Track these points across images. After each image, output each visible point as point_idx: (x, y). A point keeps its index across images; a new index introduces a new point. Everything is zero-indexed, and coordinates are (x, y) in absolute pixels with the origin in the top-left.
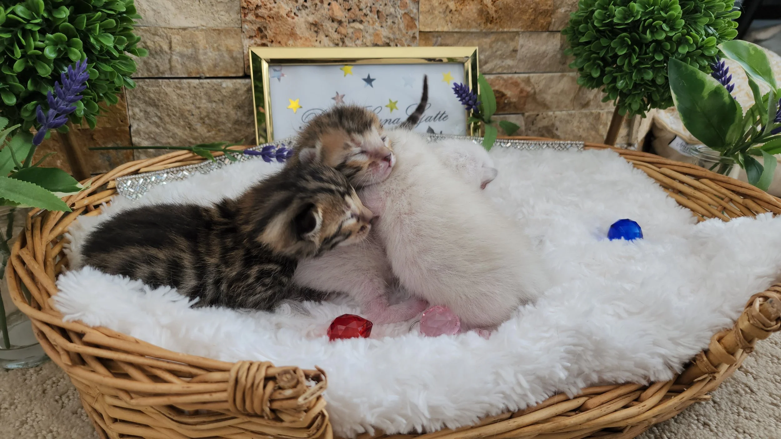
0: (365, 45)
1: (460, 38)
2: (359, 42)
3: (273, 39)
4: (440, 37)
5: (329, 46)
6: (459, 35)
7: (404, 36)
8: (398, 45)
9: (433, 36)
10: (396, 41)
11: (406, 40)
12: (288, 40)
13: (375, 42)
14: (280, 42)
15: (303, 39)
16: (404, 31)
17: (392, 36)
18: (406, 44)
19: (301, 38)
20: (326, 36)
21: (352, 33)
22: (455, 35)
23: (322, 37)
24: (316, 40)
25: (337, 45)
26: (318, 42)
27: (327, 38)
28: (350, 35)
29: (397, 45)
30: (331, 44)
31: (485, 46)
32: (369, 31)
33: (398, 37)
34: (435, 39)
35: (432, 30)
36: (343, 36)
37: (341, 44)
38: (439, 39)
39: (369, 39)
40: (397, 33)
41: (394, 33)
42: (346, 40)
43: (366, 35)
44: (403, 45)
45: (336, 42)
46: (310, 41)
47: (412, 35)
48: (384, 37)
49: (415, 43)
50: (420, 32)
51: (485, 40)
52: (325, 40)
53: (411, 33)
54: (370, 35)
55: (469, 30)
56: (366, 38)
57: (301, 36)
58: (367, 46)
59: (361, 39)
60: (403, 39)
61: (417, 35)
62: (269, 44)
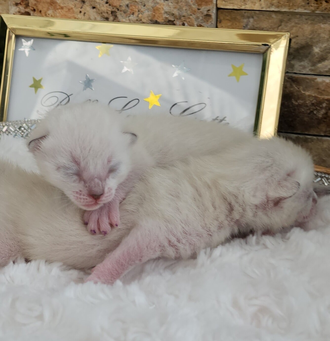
0: (139, 21)
1: (281, 21)
2: (132, 17)
3: (35, 7)
4: (253, 17)
5: (95, 20)
6: (280, 16)
7: (194, 12)
8: (186, 24)
9: (243, 16)
10: (183, 18)
11: (198, 18)
12: (48, 9)
13: (155, 19)
14: (40, 11)
15: (65, 9)
16: (195, 7)
17: (176, 12)
18: (195, 24)
19: (62, 8)
20: (94, 8)
21: (127, 6)
22: (274, 16)
23: (87, 8)
24: (81, 12)
25: (107, 19)
26: (82, 13)
27: (95, 10)
28: (124, 8)
29: (184, 25)
30: (99, 18)
31: (323, 35)
32: (147, 4)
33: (185, 14)
34: (245, 20)
35: (236, 7)
36: (115, 9)
37: (111, 18)
38: (251, 20)
39: (147, 14)
40: (184, 8)
41: (180, 9)
42: (118, 13)
43: (143, 9)
44: (191, 25)
45: (106, 15)
46: (73, 12)
47: (205, 13)
48: (166, 12)
49: (210, 24)
50: (218, 9)
51: (322, 26)
52: (92, 13)
53: (204, 9)
54: (148, 9)
55: (291, 10)
56: (142, 13)
57: (62, 5)
58: (143, 23)
59: (136, 14)
60: (193, 17)
61: (213, 12)
62: (32, 13)
